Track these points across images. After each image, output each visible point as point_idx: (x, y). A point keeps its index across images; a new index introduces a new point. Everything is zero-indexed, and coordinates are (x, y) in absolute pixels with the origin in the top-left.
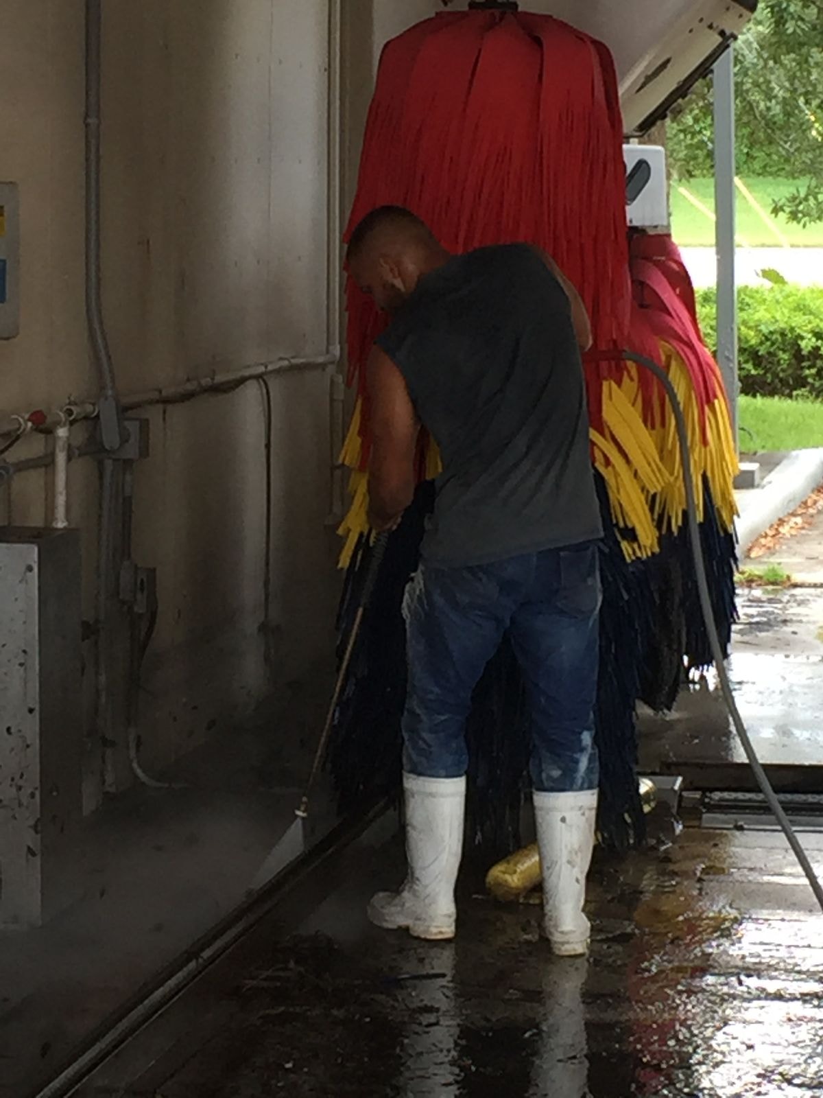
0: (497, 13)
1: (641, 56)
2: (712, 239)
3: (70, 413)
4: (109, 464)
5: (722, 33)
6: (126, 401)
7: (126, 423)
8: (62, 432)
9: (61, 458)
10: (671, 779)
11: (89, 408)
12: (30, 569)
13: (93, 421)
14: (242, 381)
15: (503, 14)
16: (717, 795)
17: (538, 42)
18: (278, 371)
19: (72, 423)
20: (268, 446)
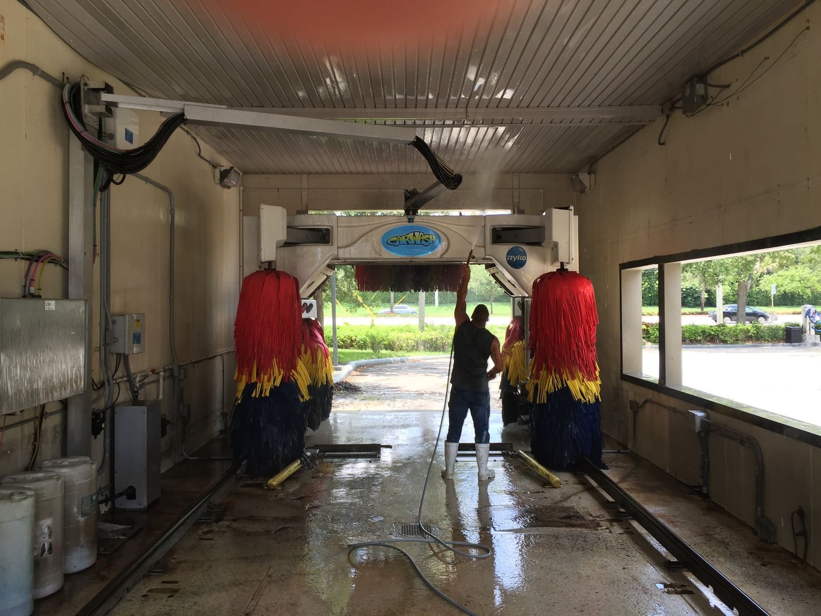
0: (270, 271)
1: (307, 281)
2: (331, 315)
3: (164, 368)
4: (176, 380)
5: (327, 275)
6: (180, 364)
7: (181, 370)
8: (162, 374)
9: (161, 380)
10: (315, 450)
11: (170, 367)
12: (145, 413)
13: (171, 370)
14: (215, 356)
15: (272, 272)
16: (327, 453)
17: (279, 278)
18: (226, 353)
19: (164, 371)
20: (223, 371)
